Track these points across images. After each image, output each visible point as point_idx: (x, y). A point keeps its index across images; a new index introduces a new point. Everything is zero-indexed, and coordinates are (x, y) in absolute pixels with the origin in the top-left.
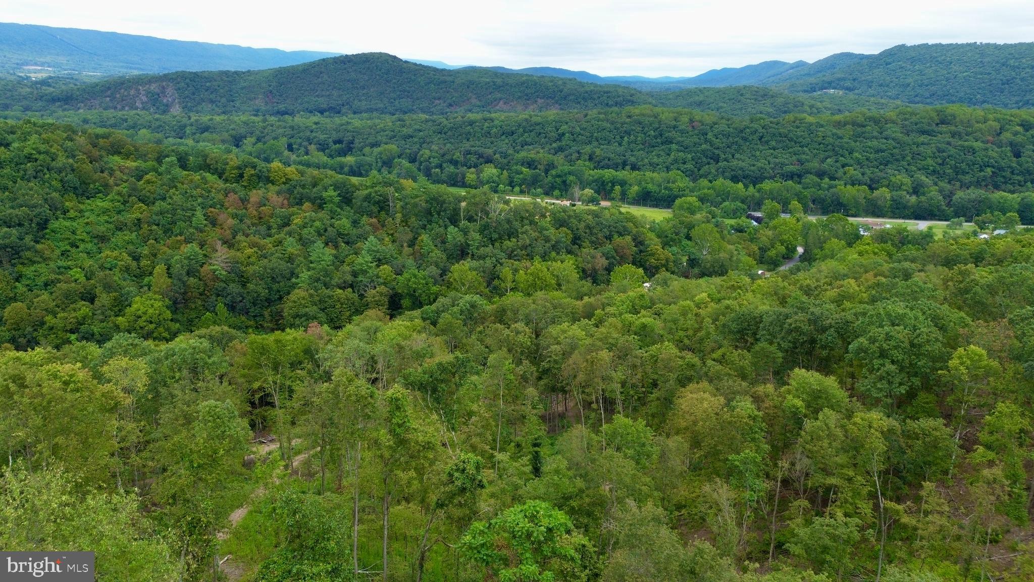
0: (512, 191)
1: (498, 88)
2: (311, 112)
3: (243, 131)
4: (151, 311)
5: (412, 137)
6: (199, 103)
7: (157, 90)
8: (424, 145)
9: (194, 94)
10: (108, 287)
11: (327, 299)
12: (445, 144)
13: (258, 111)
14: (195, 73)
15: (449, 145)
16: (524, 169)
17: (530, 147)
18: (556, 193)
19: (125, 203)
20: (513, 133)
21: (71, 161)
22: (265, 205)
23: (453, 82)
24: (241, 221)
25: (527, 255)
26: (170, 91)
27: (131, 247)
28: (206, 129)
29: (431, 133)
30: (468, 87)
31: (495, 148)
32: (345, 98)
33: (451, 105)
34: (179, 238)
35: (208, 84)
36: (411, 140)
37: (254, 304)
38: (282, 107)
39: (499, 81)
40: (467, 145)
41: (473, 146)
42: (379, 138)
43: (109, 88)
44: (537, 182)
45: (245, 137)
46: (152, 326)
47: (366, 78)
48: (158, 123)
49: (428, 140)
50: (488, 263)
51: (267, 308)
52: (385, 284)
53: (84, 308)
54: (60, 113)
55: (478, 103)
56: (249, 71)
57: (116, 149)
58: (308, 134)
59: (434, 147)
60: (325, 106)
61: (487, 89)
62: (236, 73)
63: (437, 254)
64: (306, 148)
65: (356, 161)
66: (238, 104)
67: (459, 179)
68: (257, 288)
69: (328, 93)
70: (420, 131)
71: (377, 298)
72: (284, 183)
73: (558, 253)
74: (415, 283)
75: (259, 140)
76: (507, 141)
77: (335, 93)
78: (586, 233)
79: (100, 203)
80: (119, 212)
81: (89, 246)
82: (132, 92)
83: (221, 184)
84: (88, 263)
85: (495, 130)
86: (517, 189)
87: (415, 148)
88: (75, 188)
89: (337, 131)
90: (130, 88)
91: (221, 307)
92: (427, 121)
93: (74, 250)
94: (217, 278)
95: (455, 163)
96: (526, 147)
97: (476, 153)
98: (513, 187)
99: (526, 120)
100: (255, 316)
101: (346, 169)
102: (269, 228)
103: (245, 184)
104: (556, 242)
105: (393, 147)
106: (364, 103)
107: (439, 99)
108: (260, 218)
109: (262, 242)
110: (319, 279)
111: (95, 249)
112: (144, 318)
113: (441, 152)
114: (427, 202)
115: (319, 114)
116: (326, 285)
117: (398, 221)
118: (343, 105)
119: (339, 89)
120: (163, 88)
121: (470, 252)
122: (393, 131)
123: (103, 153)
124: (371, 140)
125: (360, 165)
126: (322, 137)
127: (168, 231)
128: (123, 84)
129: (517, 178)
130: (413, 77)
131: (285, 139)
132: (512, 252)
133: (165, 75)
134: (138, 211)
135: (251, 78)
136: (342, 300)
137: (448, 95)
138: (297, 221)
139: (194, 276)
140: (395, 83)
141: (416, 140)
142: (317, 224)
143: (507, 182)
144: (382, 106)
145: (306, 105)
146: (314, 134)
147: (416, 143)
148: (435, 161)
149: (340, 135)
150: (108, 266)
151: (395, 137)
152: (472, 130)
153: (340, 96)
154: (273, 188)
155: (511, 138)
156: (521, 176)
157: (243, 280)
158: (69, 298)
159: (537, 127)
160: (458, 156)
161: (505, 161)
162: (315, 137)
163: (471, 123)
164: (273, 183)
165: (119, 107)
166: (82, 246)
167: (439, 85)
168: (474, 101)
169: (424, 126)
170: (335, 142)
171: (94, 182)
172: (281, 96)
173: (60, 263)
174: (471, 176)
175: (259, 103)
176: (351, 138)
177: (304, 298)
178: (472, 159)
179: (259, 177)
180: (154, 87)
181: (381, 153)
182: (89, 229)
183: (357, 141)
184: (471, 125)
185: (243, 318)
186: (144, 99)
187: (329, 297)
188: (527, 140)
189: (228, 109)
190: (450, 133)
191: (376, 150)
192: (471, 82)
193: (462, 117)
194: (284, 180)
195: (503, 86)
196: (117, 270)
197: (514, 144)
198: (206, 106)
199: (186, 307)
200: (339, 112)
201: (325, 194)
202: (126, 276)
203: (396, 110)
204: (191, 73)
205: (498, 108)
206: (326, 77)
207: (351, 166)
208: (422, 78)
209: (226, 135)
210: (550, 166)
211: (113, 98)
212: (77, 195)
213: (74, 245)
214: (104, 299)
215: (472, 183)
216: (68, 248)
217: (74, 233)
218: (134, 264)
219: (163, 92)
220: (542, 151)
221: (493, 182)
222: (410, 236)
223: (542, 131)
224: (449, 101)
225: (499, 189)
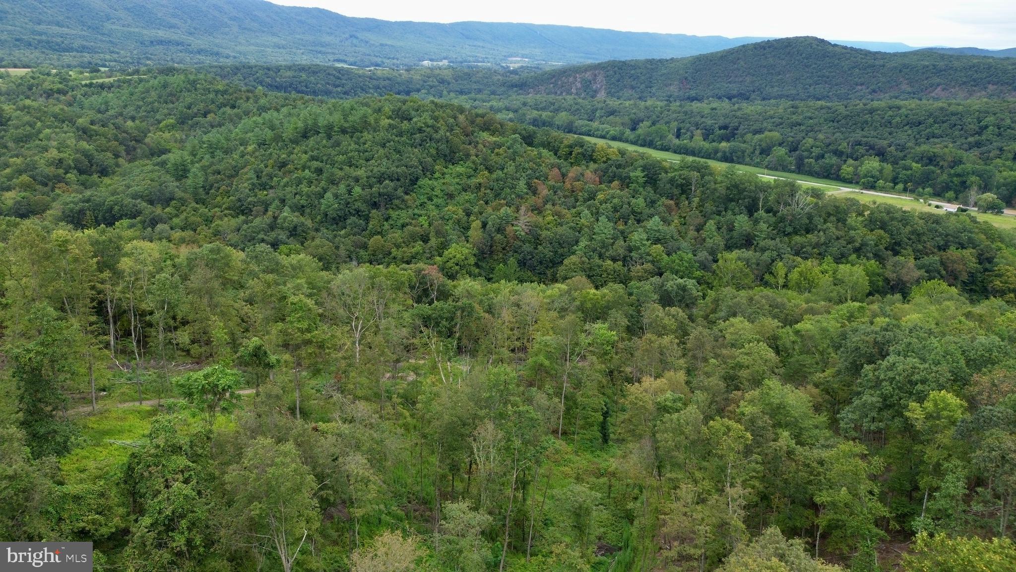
0: (893, 188)
1: (938, 71)
2: (720, 98)
3: (641, 115)
4: (458, 256)
5: (800, 125)
6: (621, 90)
7: (590, 78)
8: (810, 134)
9: (618, 81)
10: (438, 233)
11: (596, 268)
12: (834, 133)
13: (670, 96)
14: (624, 63)
15: (838, 134)
16: (914, 165)
17: (936, 140)
18: (950, 194)
19: (475, 170)
20: (920, 123)
21: (448, 134)
22: (579, 180)
23: (884, 66)
24: (555, 192)
25: (820, 254)
26: (600, 78)
27: (468, 205)
28: (612, 113)
29: (822, 120)
30: (900, 71)
31: (892, 140)
32: (757, 84)
33: (874, 91)
34: (502, 201)
35: (633, 72)
36: (798, 127)
37: (541, 263)
38: (693, 93)
39: (941, 65)
40: (858, 135)
41: (865, 137)
42: (765, 124)
43: (554, 76)
44: (928, 179)
45: (642, 121)
46: (457, 268)
47: (784, 63)
48: (576, 107)
49: (816, 129)
50: (766, 256)
51: (551, 268)
52: (653, 262)
53: (418, 246)
54: (514, 97)
55: (909, 89)
56: (672, 59)
57: (487, 127)
58: (698, 119)
59: (821, 136)
60: (735, 92)
61: (923, 73)
62: (660, 61)
63: (718, 240)
64: (692, 132)
65: (730, 147)
66: (654, 90)
67: (833, 171)
68: (545, 251)
69: (741, 79)
70: (811, 118)
71: (640, 274)
72: (605, 162)
73: (858, 257)
74: (679, 265)
75: (654, 124)
76: (910, 132)
77: (748, 79)
78: (909, 239)
79: (459, 169)
80: (469, 177)
81: (440, 201)
82: (571, 79)
83: (553, 160)
84: (434, 213)
85: (898, 119)
86: (900, 186)
87: (799, 136)
88: (445, 156)
89: (726, 116)
90: (570, 76)
91: (512, 261)
92: (822, 108)
93: (429, 203)
94: (516, 238)
95: (838, 153)
96: (932, 140)
97: (866, 144)
98: (896, 184)
99: (942, 109)
100: (540, 274)
101: (719, 155)
102: (577, 200)
103: (572, 161)
104: (862, 245)
105: (776, 135)
106: (776, 89)
107: (862, 84)
108: (573, 191)
109: (565, 211)
110: (596, 250)
111: (443, 204)
112: (452, 261)
113: (827, 141)
114: (728, 188)
115: (727, 100)
116: (601, 256)
117: (694, 205)
118: (754, 91)
119: (753, 75)
120: (595, 75)
121: (755, 243)
122: (782, 118)
123: (476, 129)
124: (756, 126)
125: (733, 151)
126: (709, 122)
127: (497, 196)
128: (565, 72)
129: (903, 174)
130: (837, 61)
131: (676, 123)
132: (802, 248)
133: (599, 64)
134: (482, 177)
135: (672, 65)
136: (609, 271)
137: (874, 80)
138: (600, 196)
139: (502, 234)
140: (814, 68)
141: (803, 128)
142: (616, 201)
143: (890, 177)
144: (794, 92)
145: (716, 91)
146: (703, 120)
147: (803, 131)
148: (816, 151)
149: (727, 121)
150: (447, 217)
151: (781, 124)
152: (869, 119)
153: (753, 82)
154: (592, 166)
155: (915, 129)
156: (909, 172)
157: (537, 241)
158: (413, 238)
159: (954, 118)
160: (843, 146)
161: (901, 154)
162: (703, 122)
163: (872, 112)
164: (595, 161)
165: (559, 92)
166: (435, 200)
167: (865, 69)
168: (905, 87)
169: (817, 113)
170: (720, 128)
171: (460, 151)
172: (694, 82)
173: (416, 211)
174: (847, 169)
175: (673, 89)
176: (737, 124)
177: (574, 264)
178: (861, 151)
179: (584, 155)
180: (588, 75)
181: (761, 141)
182: (444, 187)
183: (742, 127)
184: (871, 113)
185: (530, 273)
186: (579, 85)
187: (599, 266)
188: (936, 131)
189: (645, 94)
190: (843, 121)
191: (758, 136)
192: (906, 66)
193: (865, 105)
194: (605, 159)
195: (945, 70)
196: (451, 222)
197: (917, 136)
198: (628, 93)
199: (491, 257)
200: (748, 99)
201: (632, 174)
202: (457, 227)
203: (809, 97)
204: (620, 62)
205: (933, 94)
206: (742, 63)
207: (724, 152)
208: (847, 62)
209: (626, 119)
210: (957, 162)
211: (555, 84)
212: (446, 161)
213: (430, 199)
214: (433, 242)
215: (847, 177)
216: (426, 200)
217: (433, 189)
218: (466, 218)
219: (594, 80)
220: (951, 145)
221: (872, 177)
222: (700, 220)
223: (957, 122)
224: (873, 87)
225: (877, 184)
